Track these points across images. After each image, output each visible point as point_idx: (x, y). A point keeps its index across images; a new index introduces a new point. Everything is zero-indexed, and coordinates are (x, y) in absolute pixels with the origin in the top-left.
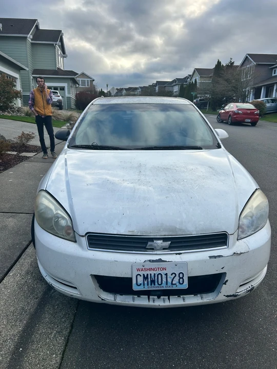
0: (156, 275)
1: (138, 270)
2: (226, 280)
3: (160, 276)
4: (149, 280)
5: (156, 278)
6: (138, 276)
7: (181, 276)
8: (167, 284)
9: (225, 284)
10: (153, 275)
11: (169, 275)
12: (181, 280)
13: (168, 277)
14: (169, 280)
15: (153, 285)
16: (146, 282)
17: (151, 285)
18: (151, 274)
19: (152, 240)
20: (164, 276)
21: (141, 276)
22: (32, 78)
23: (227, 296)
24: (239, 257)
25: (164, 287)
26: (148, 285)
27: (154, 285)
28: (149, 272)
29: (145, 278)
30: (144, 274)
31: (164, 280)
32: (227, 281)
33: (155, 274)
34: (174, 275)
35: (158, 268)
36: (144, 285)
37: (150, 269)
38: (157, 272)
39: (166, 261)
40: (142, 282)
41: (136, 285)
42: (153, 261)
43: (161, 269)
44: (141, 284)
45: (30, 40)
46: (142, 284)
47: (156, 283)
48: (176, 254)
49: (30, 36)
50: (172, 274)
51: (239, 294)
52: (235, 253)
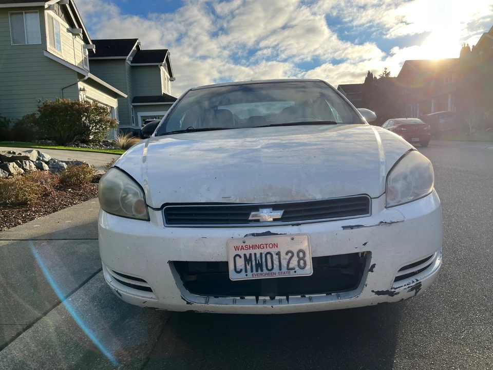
0: (264, 256)
1: (236, 248)
2: (371, 264)
3: (269, 256)
4: (254, 263)
5: (264, 260)
6: (237, 258)
7: (301, 255)
8: (280, 269)
9: (371, 270)
10: (258, 255)
11: (283, 255)
12: (302, 262)
13: (282, 258)
14: (284, 263)
15: (259, 271)
16: (249, 267)
17: (257, 271)
18: (255, 254)
19: (257, 208)
20: (275, 257)
21: (240, 257)
22: (131, 107)
23: (378, 293)
24: (389, 228)
25: (277, 274)
26: (252, 271)
27: (262, 270)
28: (252, 251)
29: (248, 260)
30: (245, 255)
31: (276, 263)
32: (374, 266)
33: (261, 254)
34: (290, 255)
35: (266, 244)
36: (246, 272)
37: (254, 247)
38: (264, 251)
39: (277, 234)
40: (243, 267)
41: (234, 271)
42: (258, 235)
43: (271, 246)
44: (241, 270)
45: (130, 63)
46: (244, 271)
47: (264, 268)
48: (293, 225)
49: (129, 57)
50: (287, 254)
51: (397, 291)
52: (382, 222)
